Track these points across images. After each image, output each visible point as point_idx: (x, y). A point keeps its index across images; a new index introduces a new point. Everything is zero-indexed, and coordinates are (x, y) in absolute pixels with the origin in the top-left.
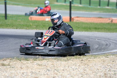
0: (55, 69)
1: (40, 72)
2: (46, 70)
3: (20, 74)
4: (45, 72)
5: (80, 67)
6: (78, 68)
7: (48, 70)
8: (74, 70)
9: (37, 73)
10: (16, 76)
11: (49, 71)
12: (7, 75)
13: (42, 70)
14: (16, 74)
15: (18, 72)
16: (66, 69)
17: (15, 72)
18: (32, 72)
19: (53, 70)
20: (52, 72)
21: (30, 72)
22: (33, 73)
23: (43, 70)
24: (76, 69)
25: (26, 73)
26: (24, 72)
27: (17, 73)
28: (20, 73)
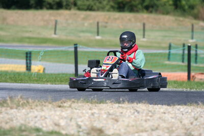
0: (149, 111)
1: (122, 113)
2: (132, 111)
3: (87, 115)
4: (132, 115)
5: (194, 111)
6: (190, 111)
7: (137, 111)
8: (183, 114)
9: (118, 114)
10: (80, 117)
11: (138, 113)
12: (65, 116)
13: (126, 112)
14: (80, 115)
15: (84, 111)
16: (169, 112)
17: (80, 112)
18: (108, 112)
19: (145, 112)
20: (144, 115)
21: (105, 113)
22: (110, 114)
23: (128, 111)
24: (187, 112)
25: (99, 113)
26: (95, 113)
27: (83, 113)
28: (87, 113)
